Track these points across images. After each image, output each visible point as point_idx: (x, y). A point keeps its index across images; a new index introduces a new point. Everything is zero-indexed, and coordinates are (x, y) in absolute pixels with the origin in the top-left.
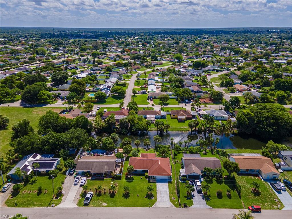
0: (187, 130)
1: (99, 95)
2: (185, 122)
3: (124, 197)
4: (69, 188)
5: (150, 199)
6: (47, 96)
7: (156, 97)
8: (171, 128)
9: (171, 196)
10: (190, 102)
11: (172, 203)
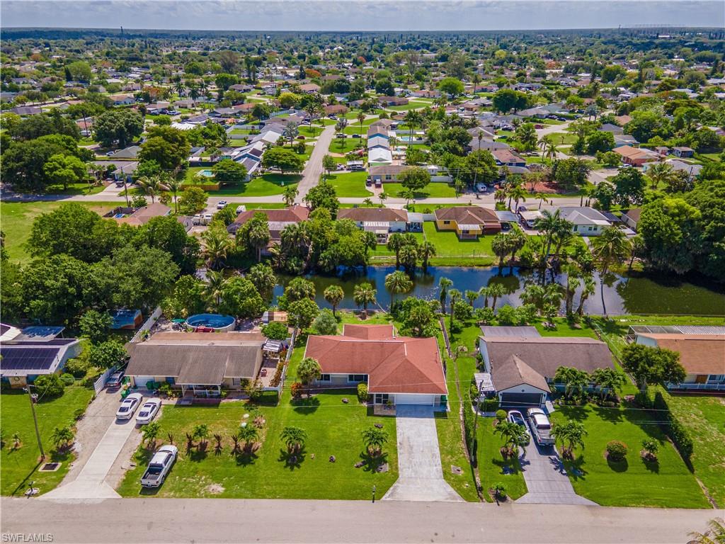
0: (489, 263)
1: (225, 169)
2: (478, 241)
3: (284, 463)
4: (99, 432)
5: (374, 472)
6: (71, 171)
7: (392, 177)
8: (439, 258)
9: (447, 461)
10: (490, 188)
11: (452, 486)
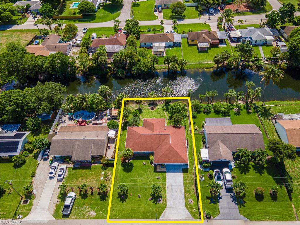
0: (212, 66)
1: (84, 7)
2: (207, 52)
3: (119, 199)
4: (42, 183)
5: (156, 204)
6: (9, 13)
7: (167, 6)
8: (189, 65)
9: (187, 196)
10: (216, 11)
11: (189, 210)
